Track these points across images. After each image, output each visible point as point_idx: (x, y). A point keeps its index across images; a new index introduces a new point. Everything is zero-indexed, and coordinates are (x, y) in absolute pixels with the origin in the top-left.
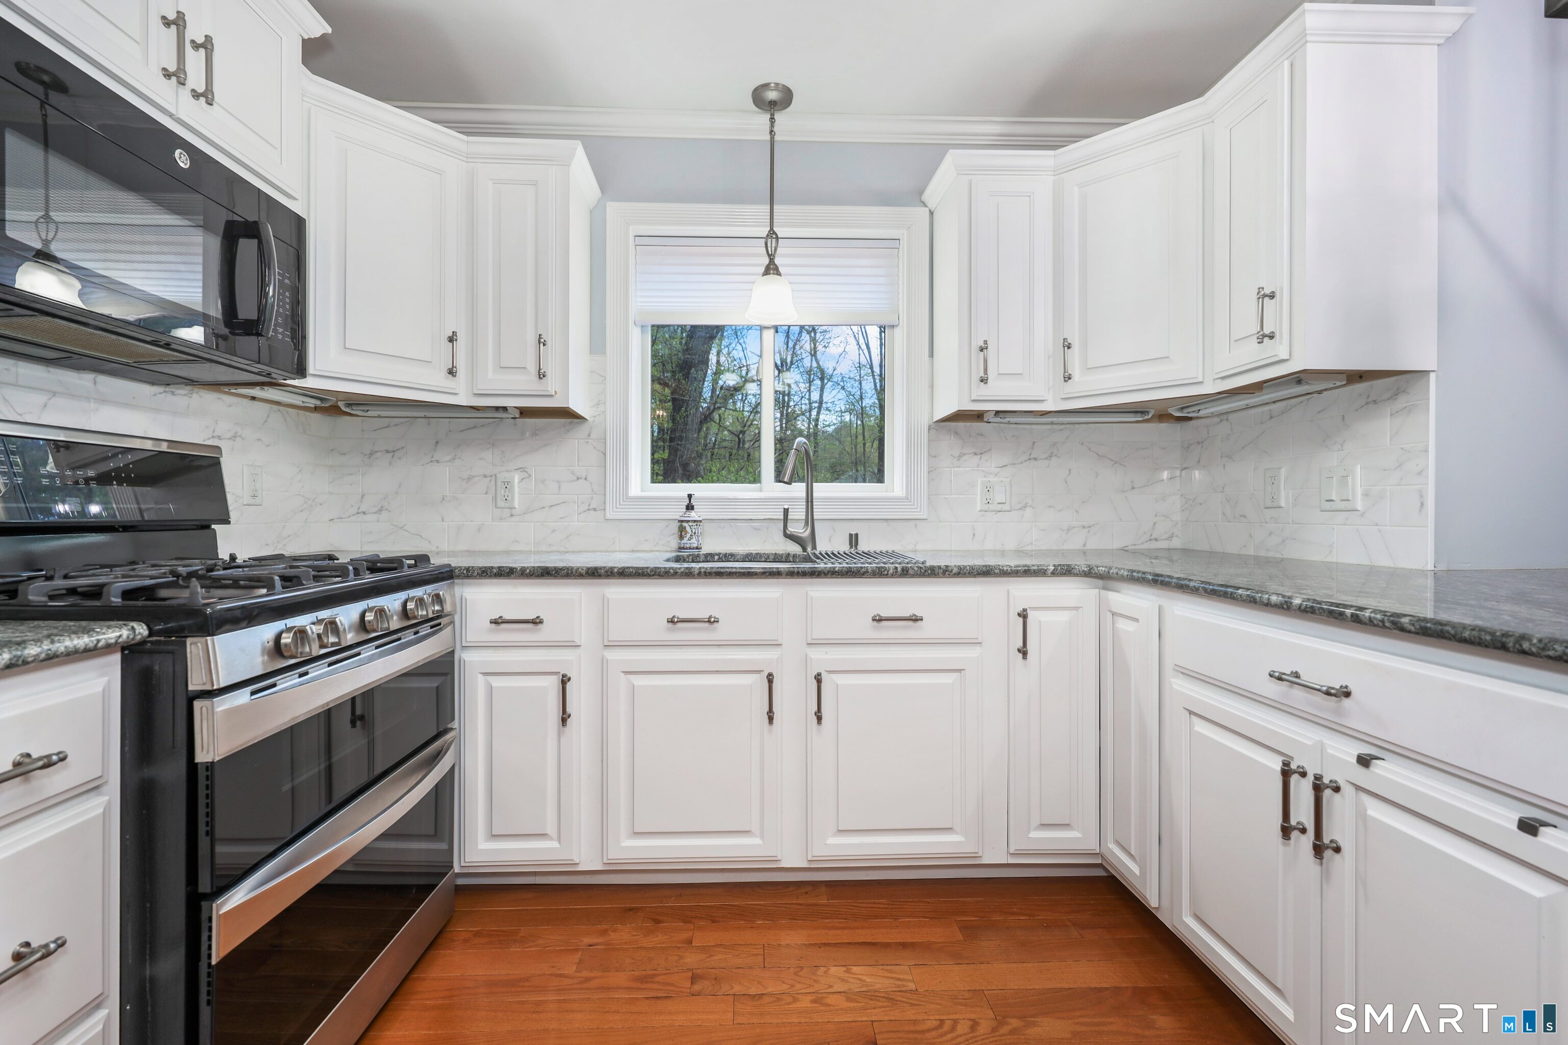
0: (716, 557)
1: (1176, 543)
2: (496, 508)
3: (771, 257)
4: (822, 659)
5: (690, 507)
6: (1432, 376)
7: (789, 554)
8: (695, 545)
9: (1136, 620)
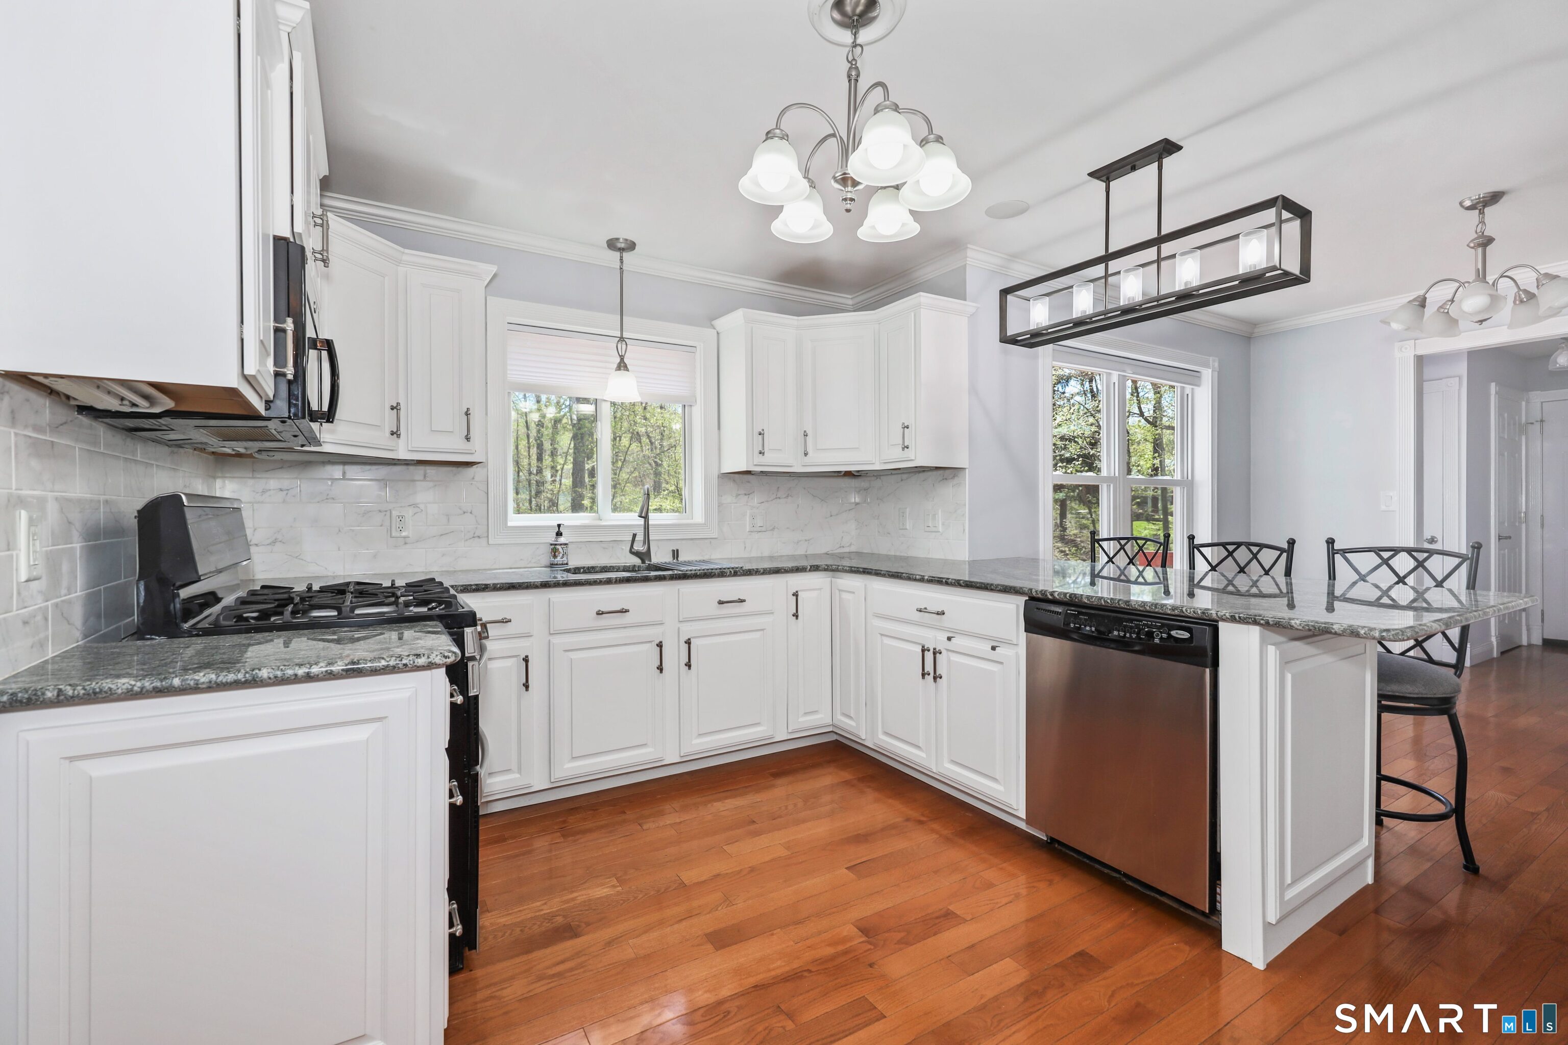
0: (582, 570)
1: (853, 549)
2: (391, 537)
3: (622, 358)
4: (688, 630)
5: (559, 534)
6: (967, 470)
7: (635, 565)
8: (566, 562)
9: (854, 593)
